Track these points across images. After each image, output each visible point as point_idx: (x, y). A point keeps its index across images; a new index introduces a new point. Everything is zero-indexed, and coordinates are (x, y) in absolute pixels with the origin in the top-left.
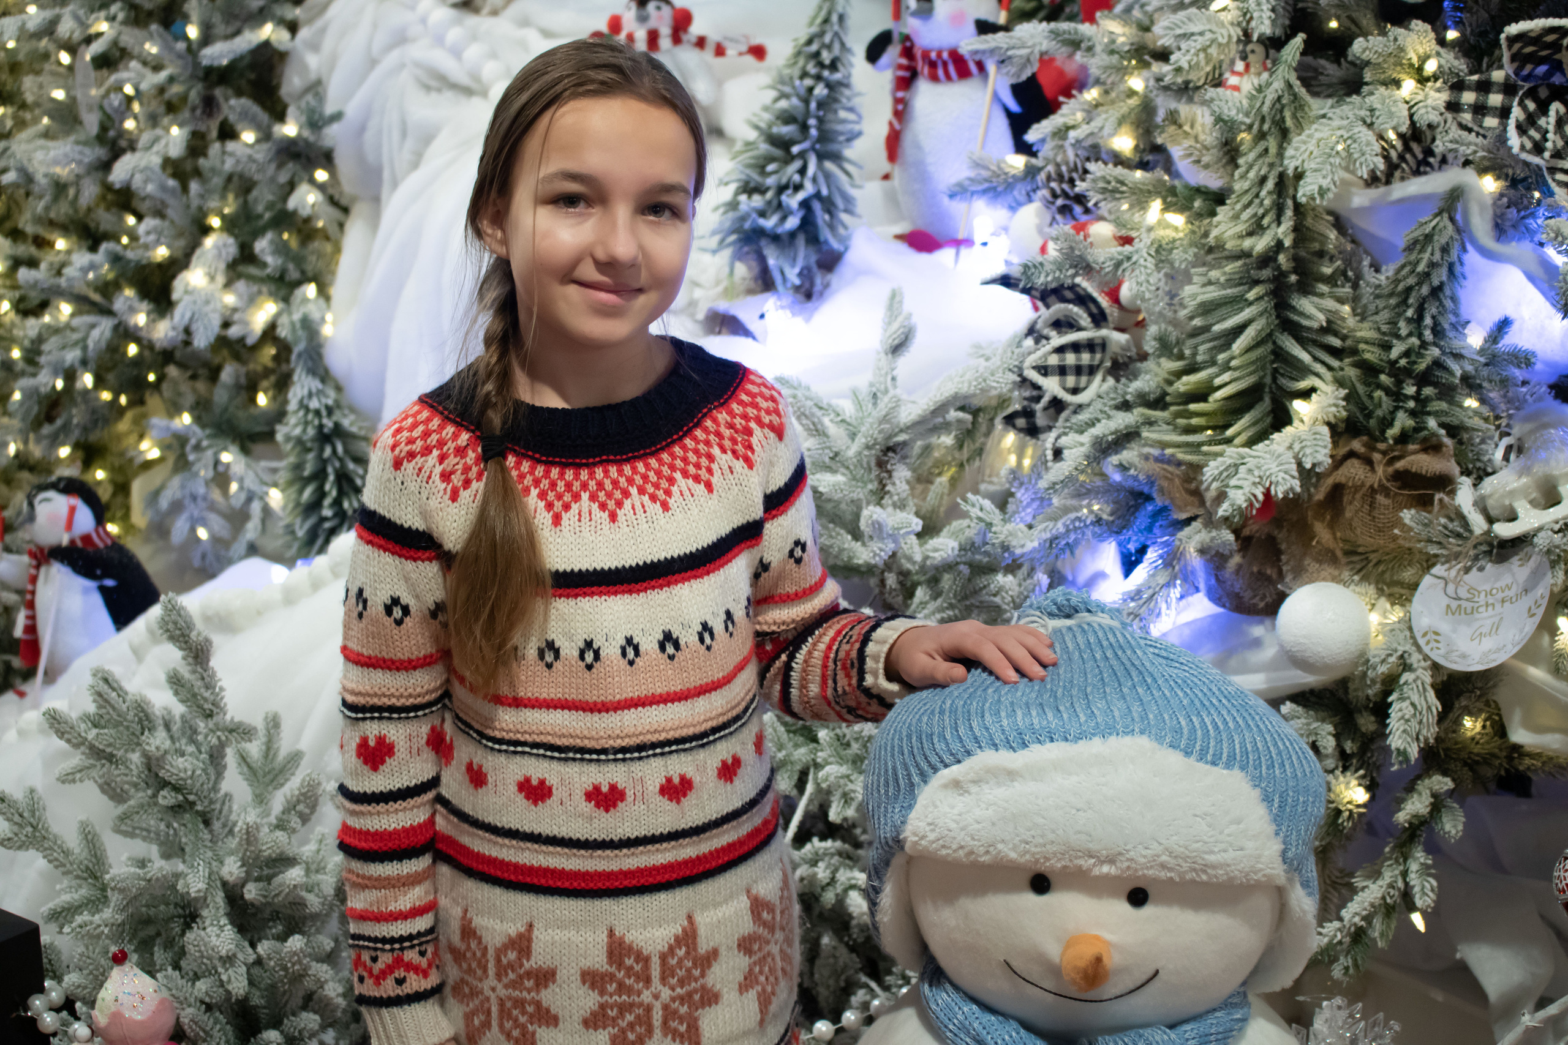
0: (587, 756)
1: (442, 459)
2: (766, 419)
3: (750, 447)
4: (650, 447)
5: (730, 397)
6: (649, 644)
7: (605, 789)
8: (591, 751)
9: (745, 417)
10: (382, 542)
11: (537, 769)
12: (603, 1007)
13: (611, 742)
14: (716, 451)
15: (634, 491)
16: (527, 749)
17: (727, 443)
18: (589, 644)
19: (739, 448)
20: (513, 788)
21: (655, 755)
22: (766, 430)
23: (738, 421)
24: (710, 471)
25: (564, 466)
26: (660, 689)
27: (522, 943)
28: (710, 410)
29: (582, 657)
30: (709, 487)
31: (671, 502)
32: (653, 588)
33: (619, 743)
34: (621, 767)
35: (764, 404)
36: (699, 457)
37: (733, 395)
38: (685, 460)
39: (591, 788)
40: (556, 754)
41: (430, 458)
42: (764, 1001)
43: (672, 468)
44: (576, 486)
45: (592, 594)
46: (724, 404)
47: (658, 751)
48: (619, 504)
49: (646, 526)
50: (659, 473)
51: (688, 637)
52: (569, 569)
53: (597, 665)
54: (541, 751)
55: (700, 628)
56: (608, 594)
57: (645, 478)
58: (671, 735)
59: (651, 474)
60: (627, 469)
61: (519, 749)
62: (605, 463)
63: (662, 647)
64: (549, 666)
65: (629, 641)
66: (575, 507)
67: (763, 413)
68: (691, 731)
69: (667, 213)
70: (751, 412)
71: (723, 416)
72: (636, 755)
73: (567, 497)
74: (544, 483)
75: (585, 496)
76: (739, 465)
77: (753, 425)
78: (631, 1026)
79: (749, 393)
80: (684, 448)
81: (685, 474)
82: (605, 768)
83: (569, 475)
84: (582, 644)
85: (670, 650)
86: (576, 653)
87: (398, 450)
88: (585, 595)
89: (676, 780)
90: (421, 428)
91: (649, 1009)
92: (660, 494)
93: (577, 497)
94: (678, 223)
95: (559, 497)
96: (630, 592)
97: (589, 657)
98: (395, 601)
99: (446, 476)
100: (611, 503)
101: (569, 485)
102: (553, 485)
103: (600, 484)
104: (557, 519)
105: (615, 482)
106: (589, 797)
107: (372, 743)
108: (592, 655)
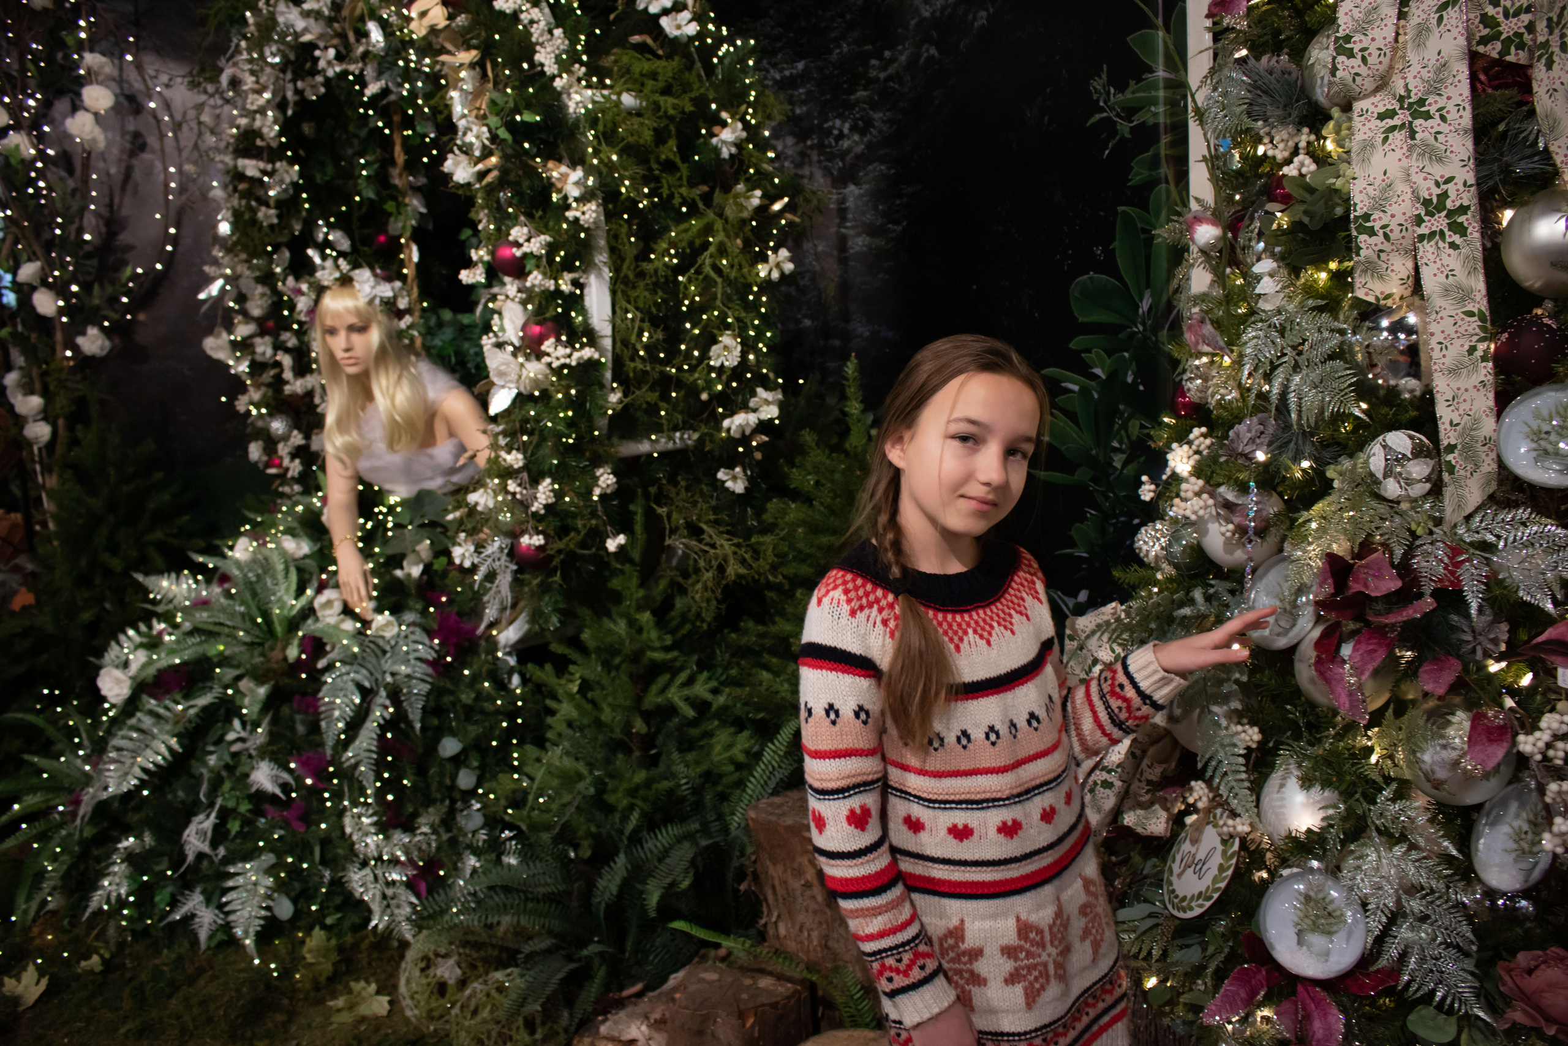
0: (995, 804)
1: (880, 611)
4: (995, 596)
8: (998, 800)
9: (1030, 573)
11: (960, 818)
12: (1016, 969)
13: (1011, 792)
16: (953, 806)
18: (991, 728)
20: (945, 833)
23: (1028, 576)
25: (954, 613)
26: (1032, 751)
27: (957, 933)
29: (987, 737)
33: (1016, 791)
34: (1018, 807)
37: (1020, 561)
38: (1012, 602)
39: (1001, 824)
40: (975, 806)
41: (873, 610)
42: (1096, 946)
43: (1009, 608)
46: (1019, 567)
52: (970, 680)
53: (997, 742)
54: (964, 806)
56: (997, 694)
57: (998, 616)
58: (1042, 780)
59: (1000, 613)
61: (947, 806)
62: (976, 609)
63: (1029, 723)
64: (965, 747)
66: (966, 639)
68: (1052, 776)
69: (1019, 457)
71: (1021, 574)
72: (1026, 797)
73: (960, 633)
75: (970, 631)
78: (1036, 979)
82: (1008, 810)
85: (1035, 724)
87: (852, 604)
88: (984, 696)
89: (1048, 809)
91: (1045, 965)
93: (965, 633)
97: (993, 737)
98: (861, 708)
99: (885, 622)
100: (985, 634)
101: (959, 625)
102: (950, 626)
103: (977, 622)
104: (958, 649)
105: (984, 621)
106: (1000, 830)
107: (858, 812)
108: (995, 736)
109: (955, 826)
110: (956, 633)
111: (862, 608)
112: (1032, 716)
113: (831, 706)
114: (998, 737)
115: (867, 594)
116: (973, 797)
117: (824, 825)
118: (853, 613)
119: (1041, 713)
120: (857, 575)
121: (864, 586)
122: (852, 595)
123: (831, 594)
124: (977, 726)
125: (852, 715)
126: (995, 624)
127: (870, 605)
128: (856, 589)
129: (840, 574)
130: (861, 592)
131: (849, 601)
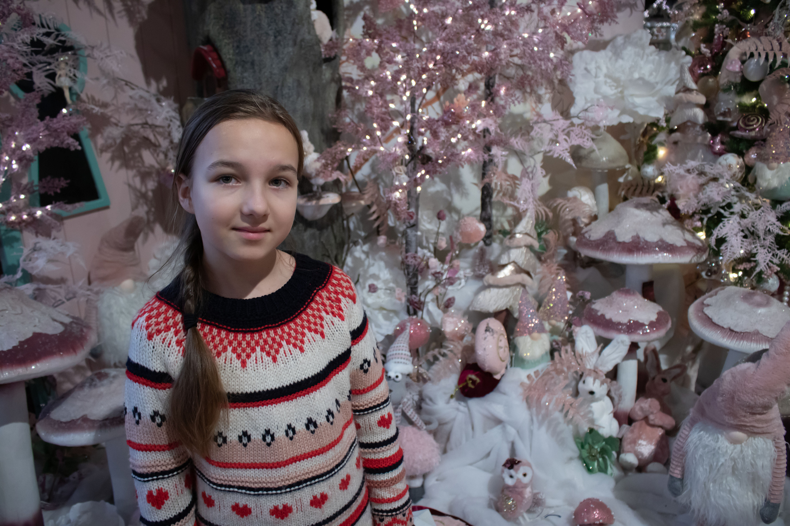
0: (270, 492)
1: (176, 333)
2: (347, 293)
3: (340, 309)
4: (290, 317)
5: (327, 282)
6: (300, 427)
7: (281, 508)
9: (336, 292)
10: (145, 381)
11: (242, 500)
13: (283, 483)
14: (324, 314)
15: (284, 343)
16: (236, 490)
17: (328, 309)
18: (268, 432)
19: (335, 310)
20: (230, 509)
21: (307, 486)
22: (347, 299)
23: (333, 295)
24: (322, 326)
25: (244, 333)
26: (308, 450)
28: (318, 291)
29: (264, 439)
30: (322, 335)
31: (304, 346)
32: (300, 396)
33: (287, 483)
34: (289, 495)
35: (345, 284)
36: (315, 319)
37: (328, 282)
38: (308, 321)
39: (273, 508)
40: (252, 493)
41: (169, 333)
43: (303, 327)
44: (253, 343)
45: (267, 404)
46: (325, 287)
47: (308, 483)
48: (277, 352)
49: (292, 362)
50: (296, 331)
51: (321, 420)
52: (253, 391)
53: (273, 443)
54: (244, 491)
55: (326, 414)
56: (276, 403)
57: (289, 334)
58: (315, 474)
59: (292, 332)
60: (279, 331)
61: (231, 489)
62: (267, 329)
63: (308, 427)
64: (245, 445)
65: (289, 426)
66: (253, 356)
67: (344, 289)
68: (325, 470)
70: (339, 289)
71: (324, 294)
72: (297, 487)
73: (248, 350)
74: (235, 344)
75: (258, 349)
76: (336, 320)
77: (340, 296)
79: (336, 279)
80: (307, 314)
81: (310, 330)
82: (280, 497)
83: (248, 337)
84: (263, 432)
85: (312, 428)
86: (260, 438)
87: (150, 329)
88: (263, 405)
89: (319, 497)
90: (163, 316)
92: (298, 342)
93: (253, 350)
94: (290, 189)
95: (244, 350)
96: (288, 400)
97: (268, 439)
98: (156, 413)
99: (179, 343)
100: (273, 351)
101: (248, 344)
102: (239, 344)
103: (266, 341)
104: (244, 363)
105: (274, 339)
106: (272, 513)
107: (155, 494)
108: (270, 438)
109: (237, 505)
111: (159, 332)
113: (135, 409)
114: (272, 440)
115: (166, 320)
122: (152, 321)
124: (256, 429)
125: (150, 418)
127: (167, 329)
128: (158, 315)
130: (161, 319)
131: (148, 327)
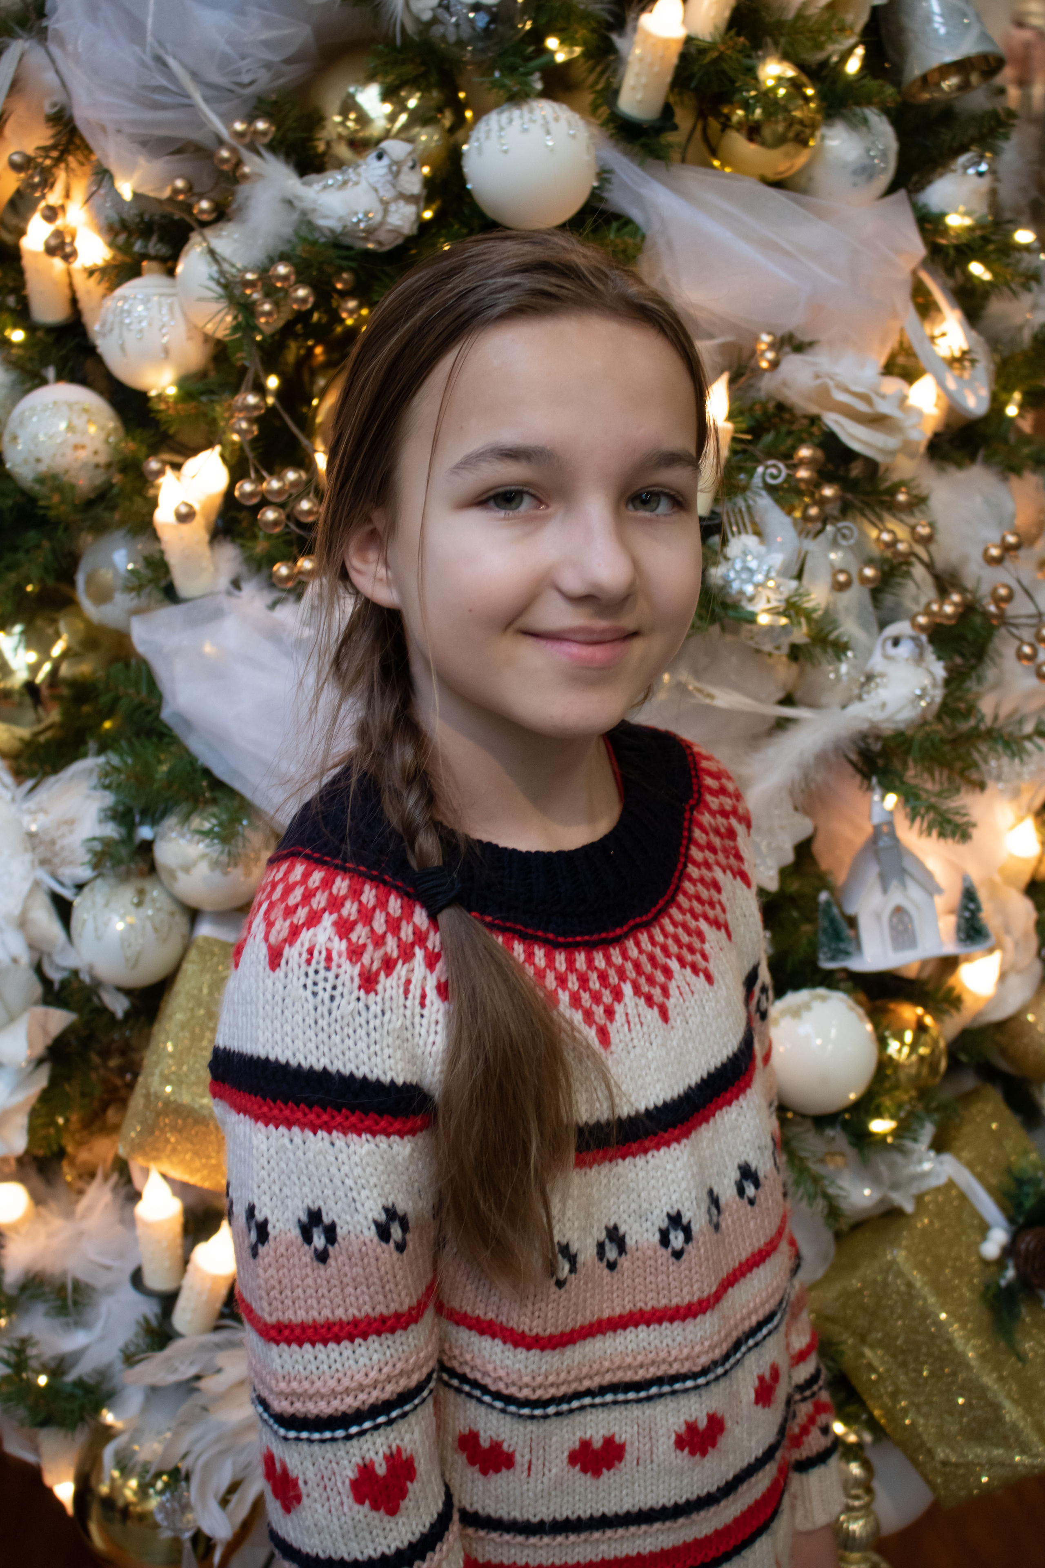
0: (679, 1386)
4: (666, 891)
6: (727, 1191)
13: (711, 1356)
14: (718, 874)
17: (721, 858)
18: (675, 1219)
20: (562, 1463)
23: (720, 821)
26: (745, 1251)
28: (691, 813)
29: (665, 1240)
36: (708, 889)
38: (698, 898)
39: (684, 1428)
40: (631, 1395)
43: (694, 914)
44: (613, 975)
46: (701, 801)
52: (633, 1112)
53: (688, 1247)
54: (609, 1397)
57: (677, 939)
61: (576, 1404)
62: (635, 930)
66: (620, 1010)
69: (664, 507)
71: (706, 819)
73: (607, 996)
75: (627, 989)
82: (703, 1395)
83: (600, 960)
84: (662, 1222)
85: (750, 1190)
86: (655, 1238)
89: (768, 1376)
93: (618, 994)
94: (683, 515)
97: (677, 1239)
98: (391, 1213)
100: (657, 992)
101: (603, 977)
102: (583, 981)
103: (637, 966)
104: (604, 1035)
105: (652, 959)
106: (680, 1443)
107: (381, 1470)
108: (681, 1236)
109: (585, 1445)
110: (596, 998)
111: (389, 965)
112: (747, 1174)
113: (315, 1216)
114: (688, 1238)
115: (394, 926)
116: (629, 1376)
117: (298, 1498)
118: (368, 982)
119: (763, 1164)
120: (359, 877)
121: (382, 904)
122: (360, 934)
123: (306, 936)
124: (642, 1216)
125: (371, 1233)
126: (674, 965)
127: (407, 955)
128: (366, 916)
129: (317, 877)
130: (379, 923)
131: (355, 953)
